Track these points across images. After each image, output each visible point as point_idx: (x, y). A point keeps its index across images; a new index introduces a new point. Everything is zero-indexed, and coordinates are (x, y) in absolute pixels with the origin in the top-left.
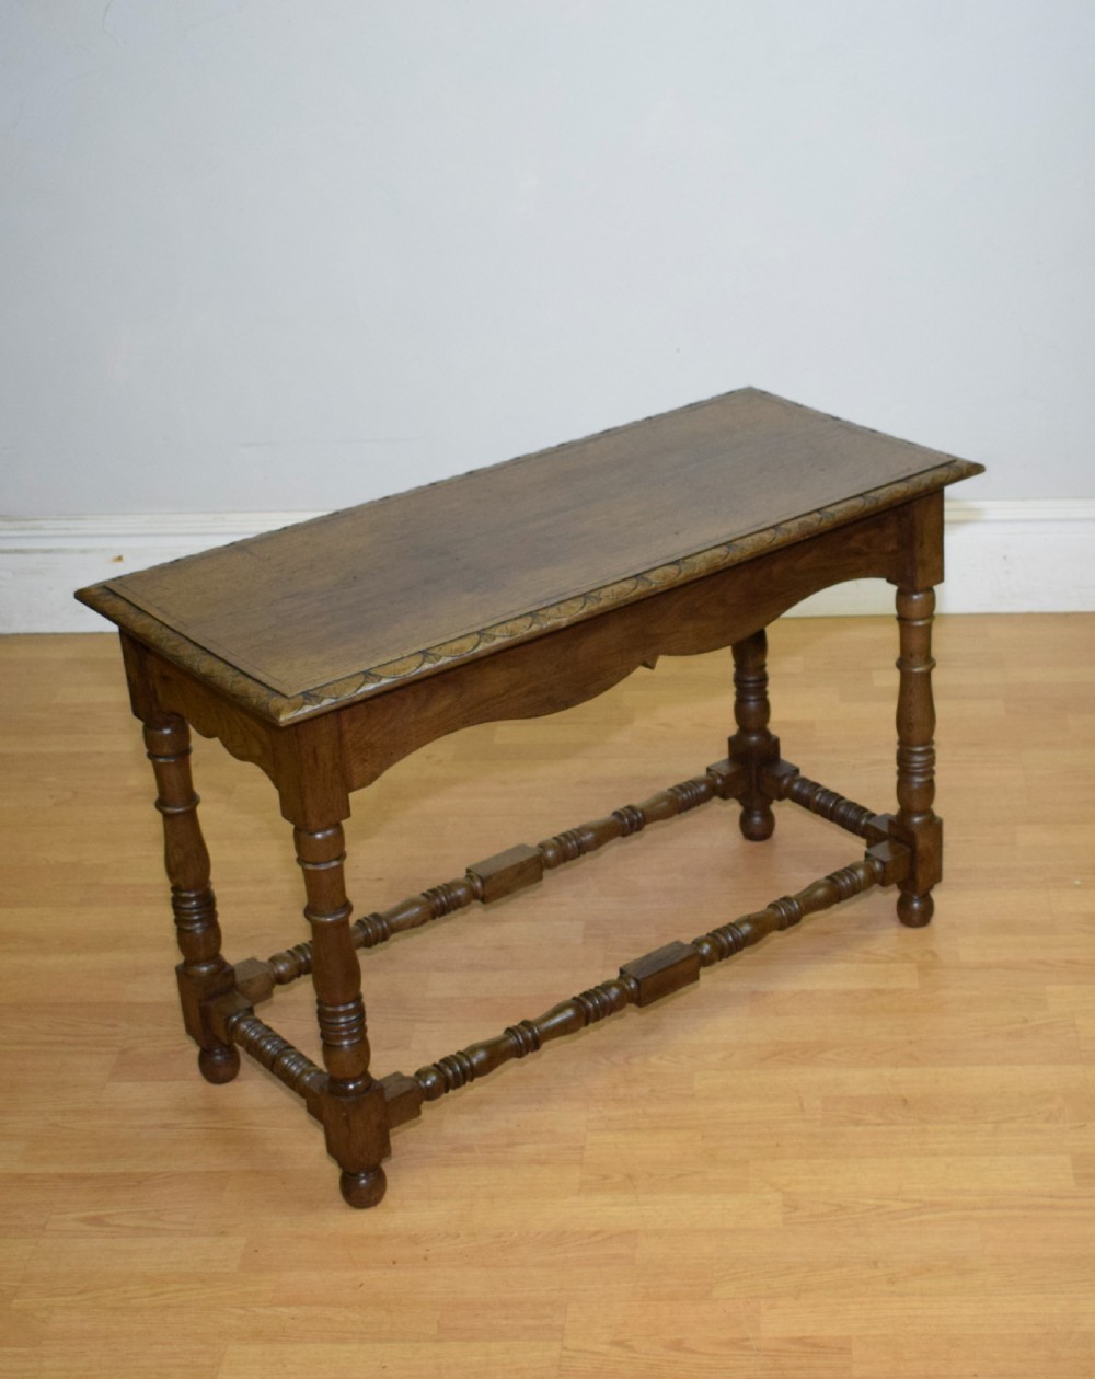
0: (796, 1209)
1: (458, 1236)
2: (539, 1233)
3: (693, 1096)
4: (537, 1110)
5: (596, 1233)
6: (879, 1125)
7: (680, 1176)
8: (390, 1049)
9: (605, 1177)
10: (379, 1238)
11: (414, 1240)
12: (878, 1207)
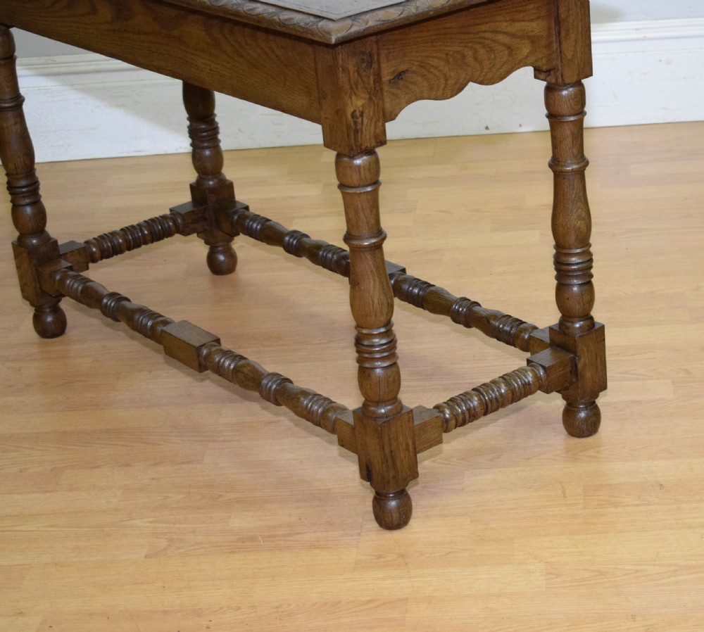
0: (558, 576)
1: (239, 608)
2: (316, 604)
3: (463, 489)
4: (318, 506)
5: (369, 602)
6: (637, 505)
7: (450, 553)
8: (183, 463)
9: (379, 557)
10: (165, 612)
11: (198, 613)
12: (637, 571)
